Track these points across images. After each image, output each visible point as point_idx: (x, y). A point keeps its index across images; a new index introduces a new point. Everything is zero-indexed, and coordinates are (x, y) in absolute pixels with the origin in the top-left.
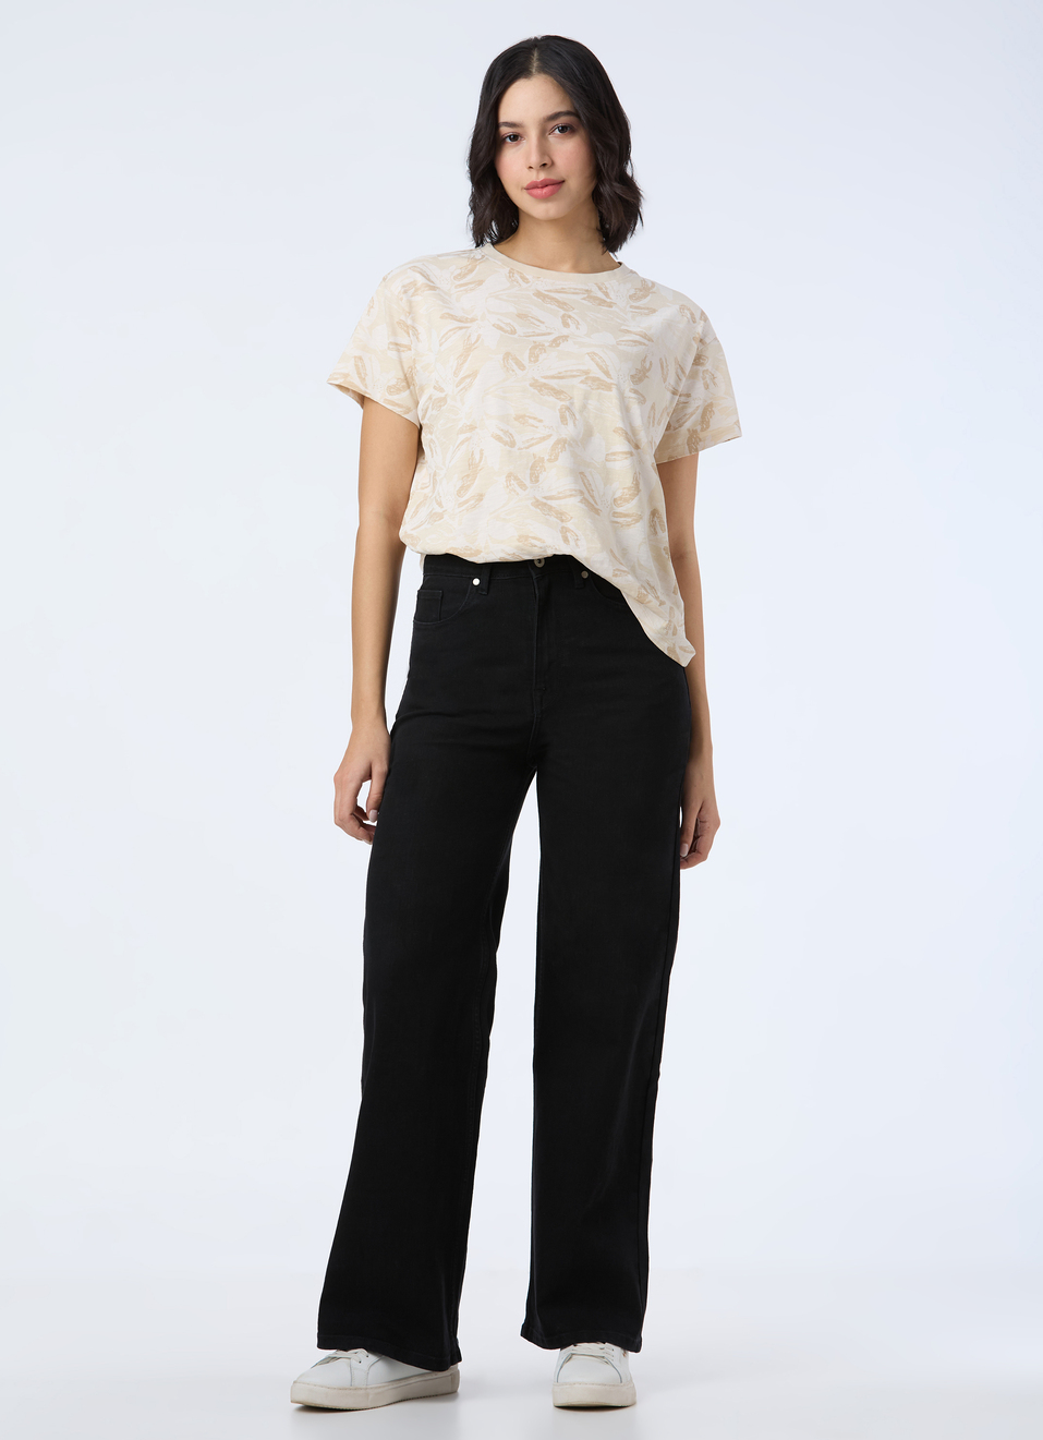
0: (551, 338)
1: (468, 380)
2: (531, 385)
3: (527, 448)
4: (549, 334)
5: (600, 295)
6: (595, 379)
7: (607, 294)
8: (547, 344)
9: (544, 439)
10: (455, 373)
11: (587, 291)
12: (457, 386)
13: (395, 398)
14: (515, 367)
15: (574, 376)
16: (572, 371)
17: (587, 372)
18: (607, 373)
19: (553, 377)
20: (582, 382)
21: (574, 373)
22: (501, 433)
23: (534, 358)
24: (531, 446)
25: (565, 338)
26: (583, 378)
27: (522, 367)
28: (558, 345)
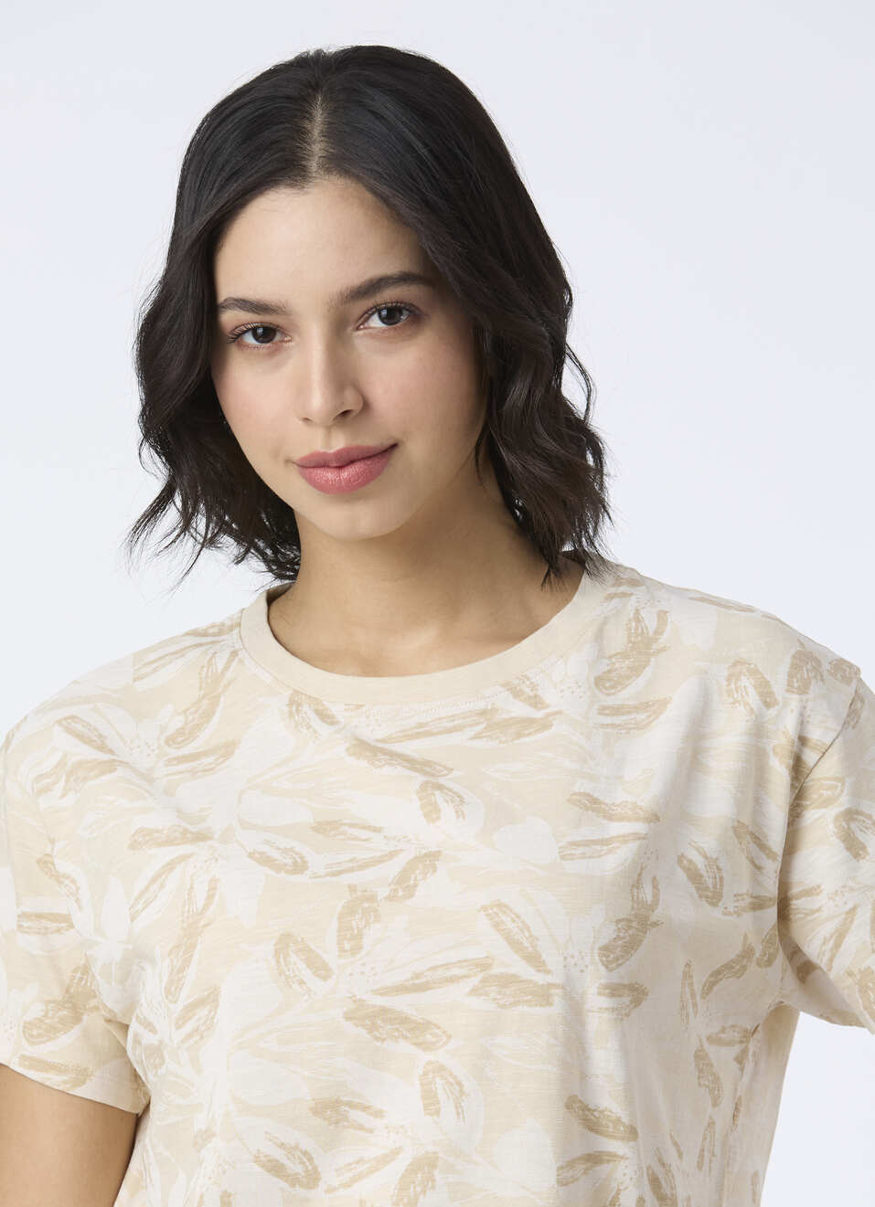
0: (393, 869)
1: (203, 1012)
2: (348, 1017)
3: (347, 1185)
4: (392, 855)
5: (520, 709)
6: (507, 981)
7: (536, 702)
8: (383, 892)
9: (384, 1160)
10: (168, 991)
11: (483, 713)
12: (178, 1027)
13: (44, 1050)
14: (306, 973)
15: (452, 980)
16: (447, 966)
17: (483, 965)
18: (535, 960)
19: (401, 989)
20: (474, 992)
21: (456, 971)
22: (280, 1155)
23: (351, 940)
24: (354, 1180)
25: (429, 860)
26: (475, 980)
27: (322, 970)
28: (410, 892)
